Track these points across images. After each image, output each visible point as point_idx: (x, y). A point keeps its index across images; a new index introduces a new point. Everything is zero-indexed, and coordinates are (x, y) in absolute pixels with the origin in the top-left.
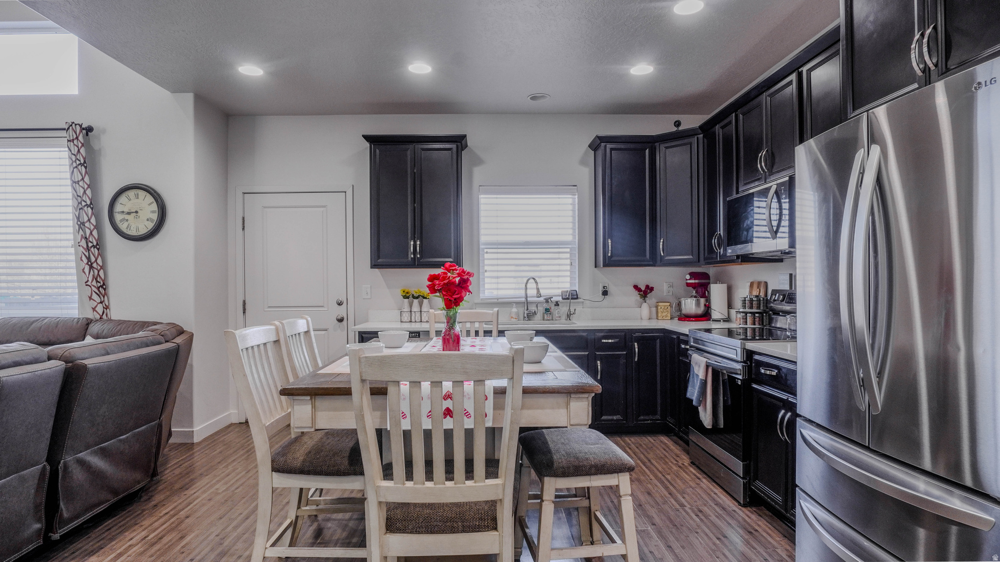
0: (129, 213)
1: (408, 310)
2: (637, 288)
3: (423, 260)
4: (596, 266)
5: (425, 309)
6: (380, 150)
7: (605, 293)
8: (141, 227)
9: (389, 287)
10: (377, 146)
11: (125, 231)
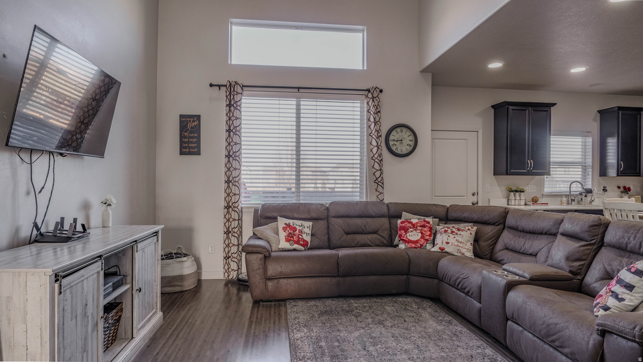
0: (397, 141)
1: (514, 198)
2: (619, 187)
3: (533, 171)
4: (600, 176)
5: (523, 198)
6: (513, 110)
7: (605, 190)
8: (404, 149)
9: (499, 186)
10: (511, 108)
11: (395, 151)
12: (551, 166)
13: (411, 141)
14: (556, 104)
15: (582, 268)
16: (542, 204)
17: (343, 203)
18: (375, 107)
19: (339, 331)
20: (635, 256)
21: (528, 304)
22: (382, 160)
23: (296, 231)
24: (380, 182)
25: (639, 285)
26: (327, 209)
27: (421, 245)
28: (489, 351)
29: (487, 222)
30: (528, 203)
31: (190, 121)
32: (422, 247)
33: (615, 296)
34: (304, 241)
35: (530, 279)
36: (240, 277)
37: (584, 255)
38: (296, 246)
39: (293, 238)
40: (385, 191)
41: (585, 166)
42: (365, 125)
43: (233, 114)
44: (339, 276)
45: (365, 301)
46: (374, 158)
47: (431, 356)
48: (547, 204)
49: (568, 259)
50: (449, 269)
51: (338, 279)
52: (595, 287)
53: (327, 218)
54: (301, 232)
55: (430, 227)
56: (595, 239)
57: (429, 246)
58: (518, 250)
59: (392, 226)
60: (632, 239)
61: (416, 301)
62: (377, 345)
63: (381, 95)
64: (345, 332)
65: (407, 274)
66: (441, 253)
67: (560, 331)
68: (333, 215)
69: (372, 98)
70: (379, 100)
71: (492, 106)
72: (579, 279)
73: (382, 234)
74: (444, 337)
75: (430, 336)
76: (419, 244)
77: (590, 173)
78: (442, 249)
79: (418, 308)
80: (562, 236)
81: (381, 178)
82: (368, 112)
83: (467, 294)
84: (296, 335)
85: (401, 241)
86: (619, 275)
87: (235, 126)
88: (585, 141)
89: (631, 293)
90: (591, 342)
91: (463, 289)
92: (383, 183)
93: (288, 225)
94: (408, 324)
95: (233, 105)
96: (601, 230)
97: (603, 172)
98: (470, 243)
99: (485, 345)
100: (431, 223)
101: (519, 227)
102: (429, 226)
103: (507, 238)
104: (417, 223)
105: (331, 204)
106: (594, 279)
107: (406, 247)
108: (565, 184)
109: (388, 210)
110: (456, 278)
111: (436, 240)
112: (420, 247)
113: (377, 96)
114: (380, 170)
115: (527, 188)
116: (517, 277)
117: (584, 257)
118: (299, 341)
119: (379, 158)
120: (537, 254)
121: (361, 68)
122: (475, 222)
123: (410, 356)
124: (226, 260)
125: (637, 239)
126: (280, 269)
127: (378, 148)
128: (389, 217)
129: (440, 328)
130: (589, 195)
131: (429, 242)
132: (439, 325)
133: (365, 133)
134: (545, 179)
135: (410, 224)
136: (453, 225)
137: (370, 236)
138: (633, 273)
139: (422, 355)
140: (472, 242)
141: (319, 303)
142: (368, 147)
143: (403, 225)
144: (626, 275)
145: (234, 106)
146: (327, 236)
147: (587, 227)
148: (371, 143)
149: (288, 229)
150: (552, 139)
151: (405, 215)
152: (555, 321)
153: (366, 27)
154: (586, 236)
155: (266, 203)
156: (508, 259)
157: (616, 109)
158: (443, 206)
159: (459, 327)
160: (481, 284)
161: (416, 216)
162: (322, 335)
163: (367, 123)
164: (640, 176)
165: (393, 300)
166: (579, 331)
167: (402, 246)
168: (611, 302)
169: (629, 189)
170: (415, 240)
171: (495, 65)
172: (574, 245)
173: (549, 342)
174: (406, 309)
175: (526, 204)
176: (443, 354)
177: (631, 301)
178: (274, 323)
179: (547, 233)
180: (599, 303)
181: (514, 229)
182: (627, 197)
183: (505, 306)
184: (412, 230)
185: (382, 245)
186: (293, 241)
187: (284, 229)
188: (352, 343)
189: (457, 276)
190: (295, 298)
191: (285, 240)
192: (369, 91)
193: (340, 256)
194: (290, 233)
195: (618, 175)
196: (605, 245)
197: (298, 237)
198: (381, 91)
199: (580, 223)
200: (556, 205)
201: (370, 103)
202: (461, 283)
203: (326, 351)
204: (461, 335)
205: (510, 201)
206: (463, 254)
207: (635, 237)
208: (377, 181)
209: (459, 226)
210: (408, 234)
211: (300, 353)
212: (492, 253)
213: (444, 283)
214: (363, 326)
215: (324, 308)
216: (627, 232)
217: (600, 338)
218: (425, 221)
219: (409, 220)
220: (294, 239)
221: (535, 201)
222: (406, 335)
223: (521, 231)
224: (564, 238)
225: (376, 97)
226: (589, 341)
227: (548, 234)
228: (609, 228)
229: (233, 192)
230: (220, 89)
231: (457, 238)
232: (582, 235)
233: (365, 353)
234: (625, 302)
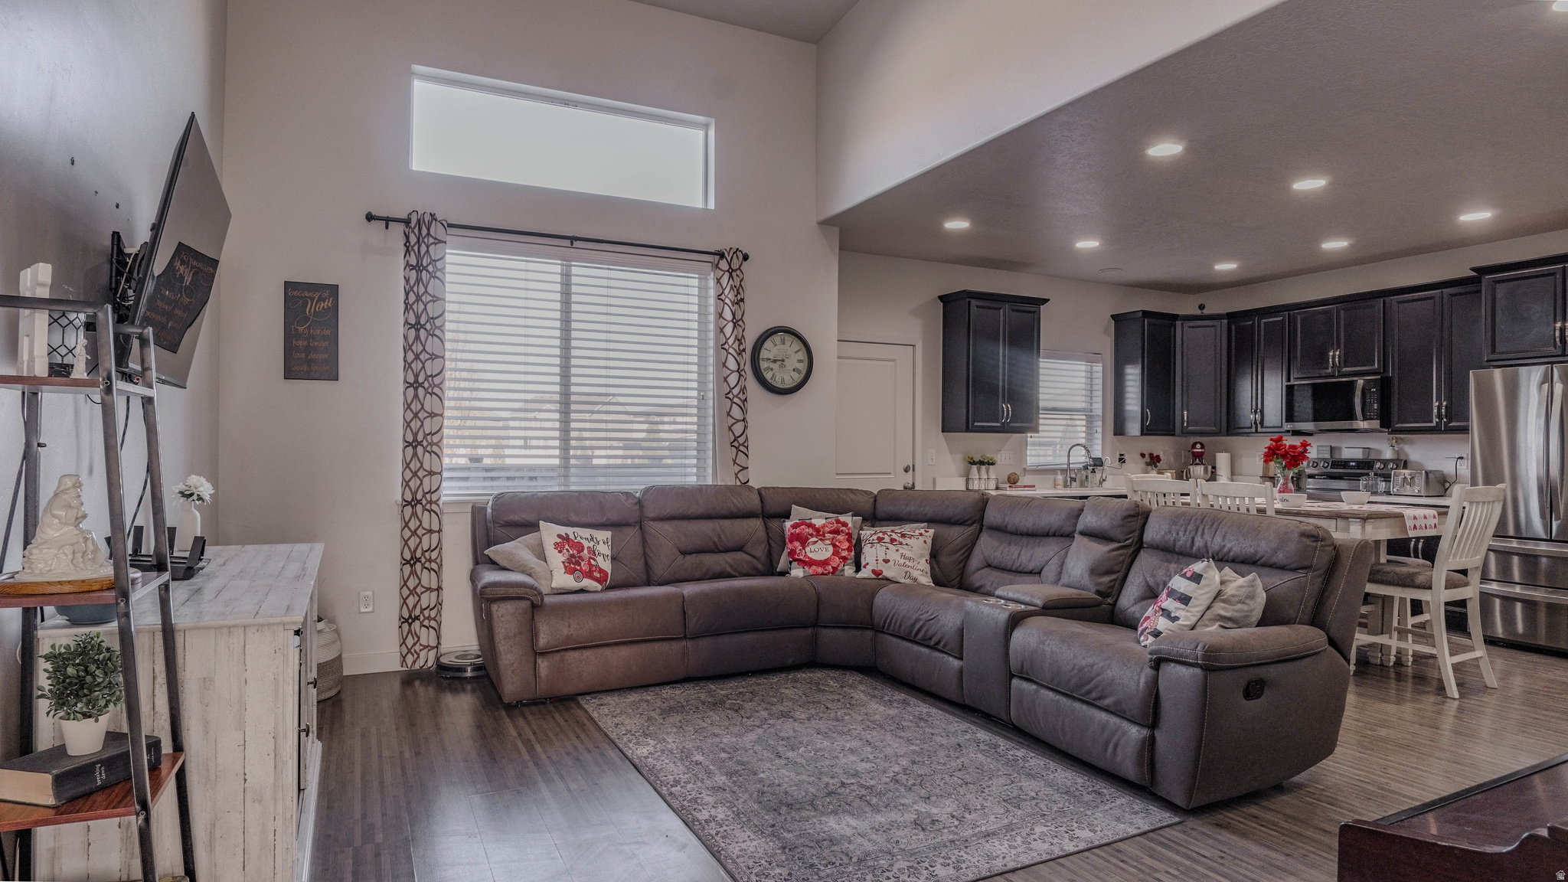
0: (775, 361)
1: (977, 477)
2: (1143, 455)
3: (1011, 425)
4: (1115, 434)
5: (993, 476)
6: (977, 307)
7: (1122, 460)
8: (787, 378)
9: (951, 452)
10: (974, 303)
11: (770, 381)
12: (1041, 416)
13: (800, 361)
14: (1049, 300)
15: (1114, 585)
16: (1025, 487)
17: (673, 489)
18: (735, 289)
19: (717, 736)
20: (1185, 559)
21: (1047, 643)
22: (746, 400)
23: (583, 550)
24: (743, 445)
25: (1196, 594)
26: (640, 503)
27: (835, 569)
28: (983, 735)
29: (952, 521)
30: (1001, 486)
31: (312, 299)
32: (837, 573)
33: (1166, 613)
34: (601, 571)
35: (1043, 608)
36: (444, 660)
37: (1116, 565)
38: (587, 583)
39: (579, 565)
40: (751, 463)
41: (1091, 416)
42: (712, 326)
43: (426, 289)
44: (685, 637)
45: (736, 684)
46: (731, 396)
47: (896, 753)
48: (1034, 486)
49: (1094, 571)
50: (896, 607)
51: (684, 643)
52: (1134, 613)
53: (640, 523)
54: (592, 551)
55: (848, 534)
56: (1131, 538)
57: (849, 571)
58: (1009, 567)
59: (770, 535)
60: (1181, 534)
61: (832, 675)
62: (799, 749)
63: (746, 265)
64: (728, 736)
65: (813, 626)
66: (877, 581)
67: (1099, 674)
68: (652, 515)
69: (728, 271)
70: (741, 277)
71: (940, 298)
72: (1109, 604)
73: (754, 553)
74: (905, 724)
75: (881, 726)
76: (830, 567)
77: (1100, 430)
78: (877, 573)
79: (842, 687)
80: (1081, 537)
81: (744, 436)
82: (719, 299)
83: (934, 648)
84: (638, 752)
85: (795, 564)
86: (1170, 585)
87: (431, 316)
88: (1091, 369)
89: (1187, 608)
90: (1142, 680)
91: (927, 640)
92: (747, 447)
93: (566, 539)
94: (836, 712)
95: (425, 268)
96: (1140, 522)
97: (1119, 430)
98: (924, 559)
99: (973, 727)
100: (850, 525)
101: (1009, 526)
102: (847, 531)
103: (987, 546)
104: (824, 526)
105: (646, 491)
106: (1132, 601)
107: (806, 574)
108: (1047, 450)
109: (762, 501)
110: (912, 621)
111: (863, 557)
112: (833, 573)
113: (739, 268)
114: (743, 420)
115: (999, 456)
116: (1023, 607)
117: (1116, 568)
118: (650, 760)
119: (741, 396)
120: (1041, 570)
121: (700, 205)
122: (931, 521)
123: (862, 757)
124: (410, 625)
125: (1187, 533)
126: (565, 631)
127: (740, 375)
128: (763, 517)
129: (892, 712)
130: (1098, 469)
131: (848, 562)
132: (889, 708)
133: (711, 343)
134: (1029, 439)
135: (811, 529)
136: (892, 528)
137: (729, 557)
138: (1188, 579)
139: (880, 753)
140: (928, 557)
141: (648, 695)
142: (718, 373)
143: (798, 531)
144: (1179, 584)
145: (427, 271)
146: (643, 560)
147: (1120, 518)
148: (724, 365)
149: (567, 547)
150: (1041, 365)
151: (798, 512)
152: (1090, 661)
153: (713, 120)
154: (1117, 533)
155: (503, 491)
156: (992, 584)
157: (1140, 314)
158: (865, 492)
159: (923, 708)
160: (962, 625)
161: (819, 513)
162: (689, 745)
163: (716, 324)
164: (1174, 435)
165: (790, 677)
166: (1125, 668)
167: (797, 572)
168: (1162, 624)
169: (1158, 459)
170: (823, 559)
171: (957, 224)
172: (1101, 549)
173: (1082, 696)
174: (819, 690)
175: (997, 488)
176: (913, 747)
177: (1187, 618)
178: (578, 737)
179: (1057, 534)
180: (1147, 628)
181: (1000, 530)
182: (1154, 471)
183: (1007, 654)
184: (814, 539)
185: (754, 572)
186: (581, 571)
187: (559, 547)
188: (751, 751)
189: (915, 617)
190: (596, 689)
191: (564, 570)
192: (722, 256)
193: (686, 596)
194: (572, 556)
195: (1143, 434)
196: (1145, 546)
197: (589, 563)
198: (746, 258)
199: (1109, 513)
200: (1047, 489)
201: (725, 280)
202: (925, 629)
203: (711, 767)
204: (931, 718)
205: (971, 482)
206: (915, 580)
207: (1186, 531)
208: (736, 444)
209: (901, 528)
210: (807, 549)
211: (666, 776)
212: (961, 578)
213: (886, 636)
214: (757, 723)
215: (664, 703)
216: (1175, 523)
217: (1153, 672)
218: (838, 521)
219: (807, 521)
220: (581, 568)
221: (1013, 481)
222: (838, 728)
223: (1011, 533)
224: (1085, 539)
225: (737, 270)
226: (1139, 680)
227: (1059, 536)
228: (1150, 519)
229: (427, 466)
230: (387, 227)
231: (901, 551)
232: (1114, 533)
233: (783, 762)
234: (1180, 622)
